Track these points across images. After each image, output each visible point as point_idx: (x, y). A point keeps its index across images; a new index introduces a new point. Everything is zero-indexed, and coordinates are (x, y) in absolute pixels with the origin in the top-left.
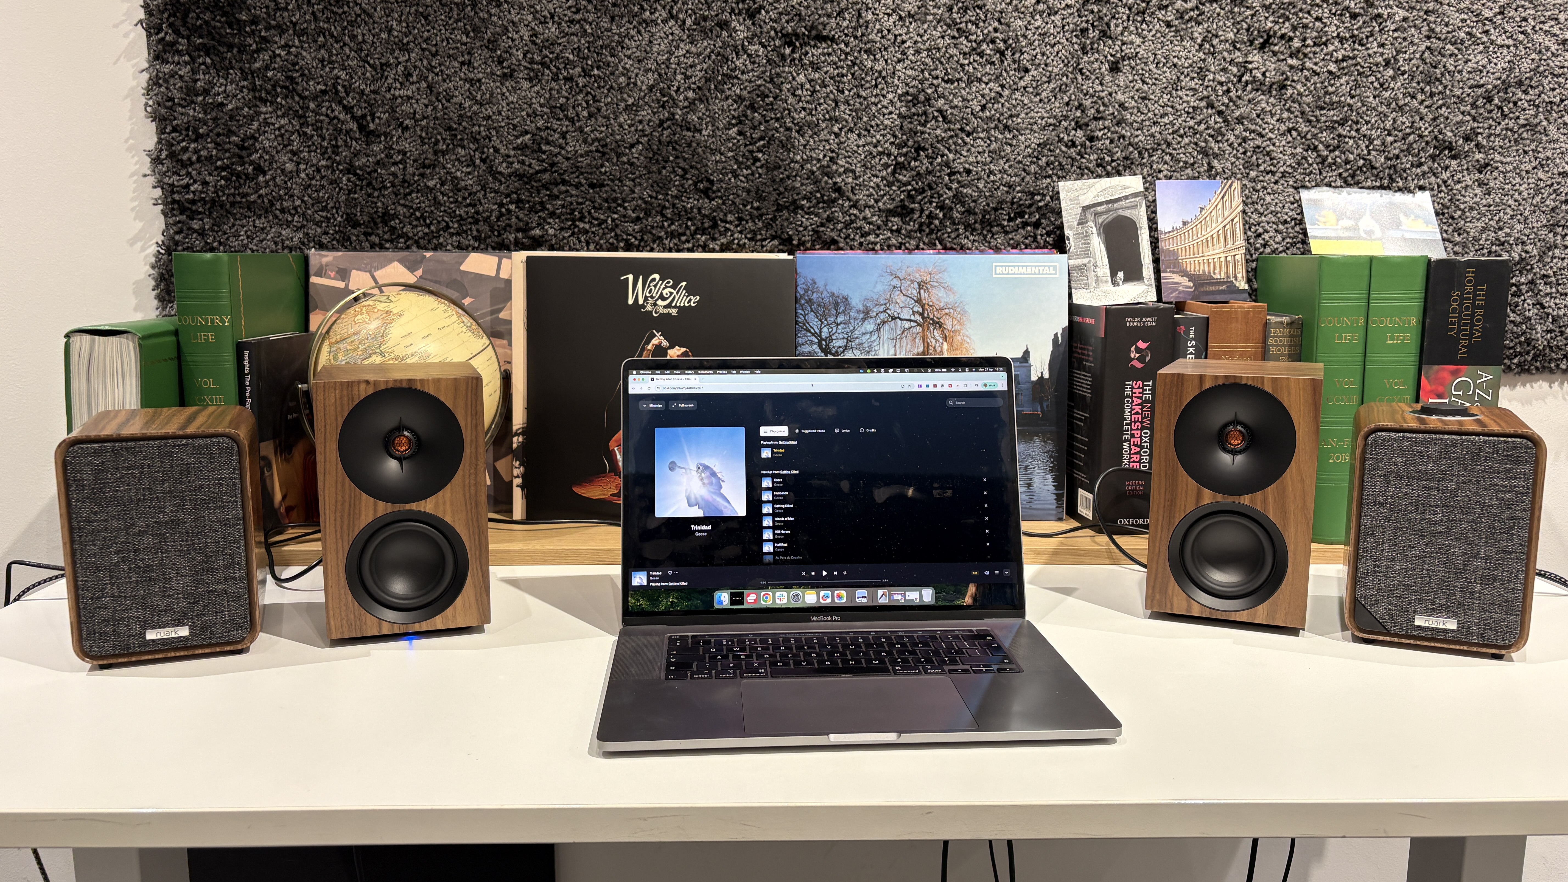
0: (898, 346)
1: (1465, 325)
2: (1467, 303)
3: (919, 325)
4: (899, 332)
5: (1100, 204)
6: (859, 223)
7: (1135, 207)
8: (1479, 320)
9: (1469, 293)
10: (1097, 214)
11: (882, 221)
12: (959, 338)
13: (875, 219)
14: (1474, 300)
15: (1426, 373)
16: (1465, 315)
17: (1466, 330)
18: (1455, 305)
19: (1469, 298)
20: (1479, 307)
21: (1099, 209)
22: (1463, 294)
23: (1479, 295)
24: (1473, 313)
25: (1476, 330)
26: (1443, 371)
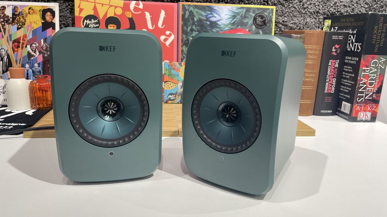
8: (383, 38)
15: (363, 58)
16: (379, 36)
17: (378, 41)
18: (375, 31)
19: (380, 29)
20: (384, 33)
22: (378, 27)
23: (384, 28)
24: (382, 35)
25: (382, 42)
26: (368, 57)
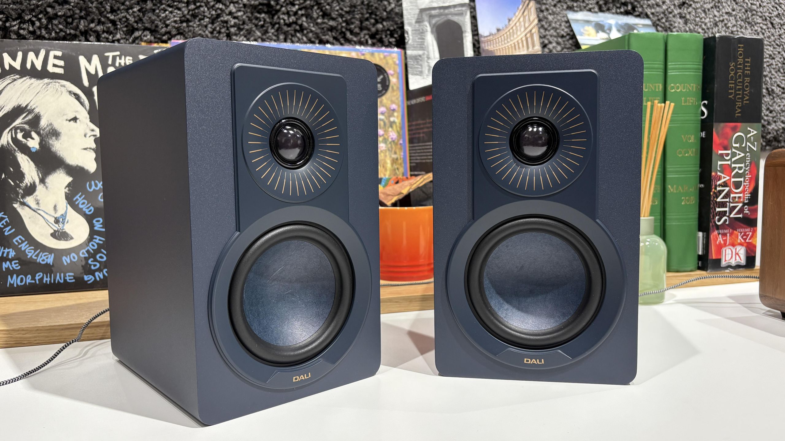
1: (739, 90)
2: (740, 72)
5: (434, 8)
6: (226, 18)
7: (461, 14)
8: (747, 86)
9: (740, 64)
10: (431, 17)
11: (247, 17)
13: (240, 14)
14: (744, 70)
15: (716, 129)
16: (739, 82)
17: (739, 94)
18: (732, 73)
19: (740, 69)
20: (747, 76)
21: (433, 12)
22: (736, 65)
23: (746, 66)
24: (744, 80)
25: (746, 94)
26: (727, 127)
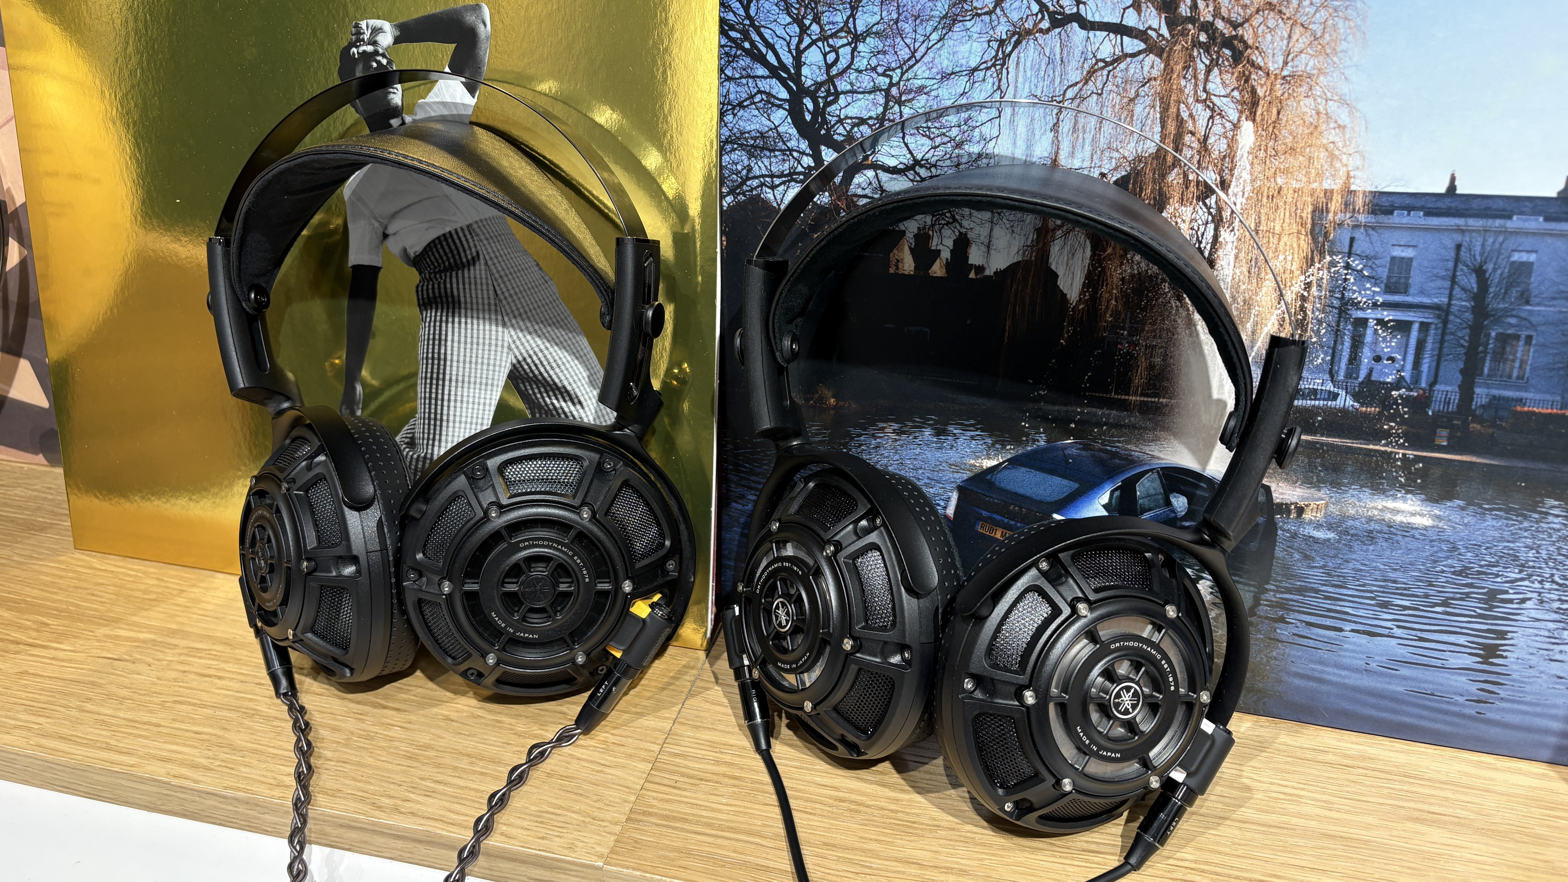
0: (1066, 126)
3: (1153, 48)
4: (1075, 76)
12: (1307, 106)
